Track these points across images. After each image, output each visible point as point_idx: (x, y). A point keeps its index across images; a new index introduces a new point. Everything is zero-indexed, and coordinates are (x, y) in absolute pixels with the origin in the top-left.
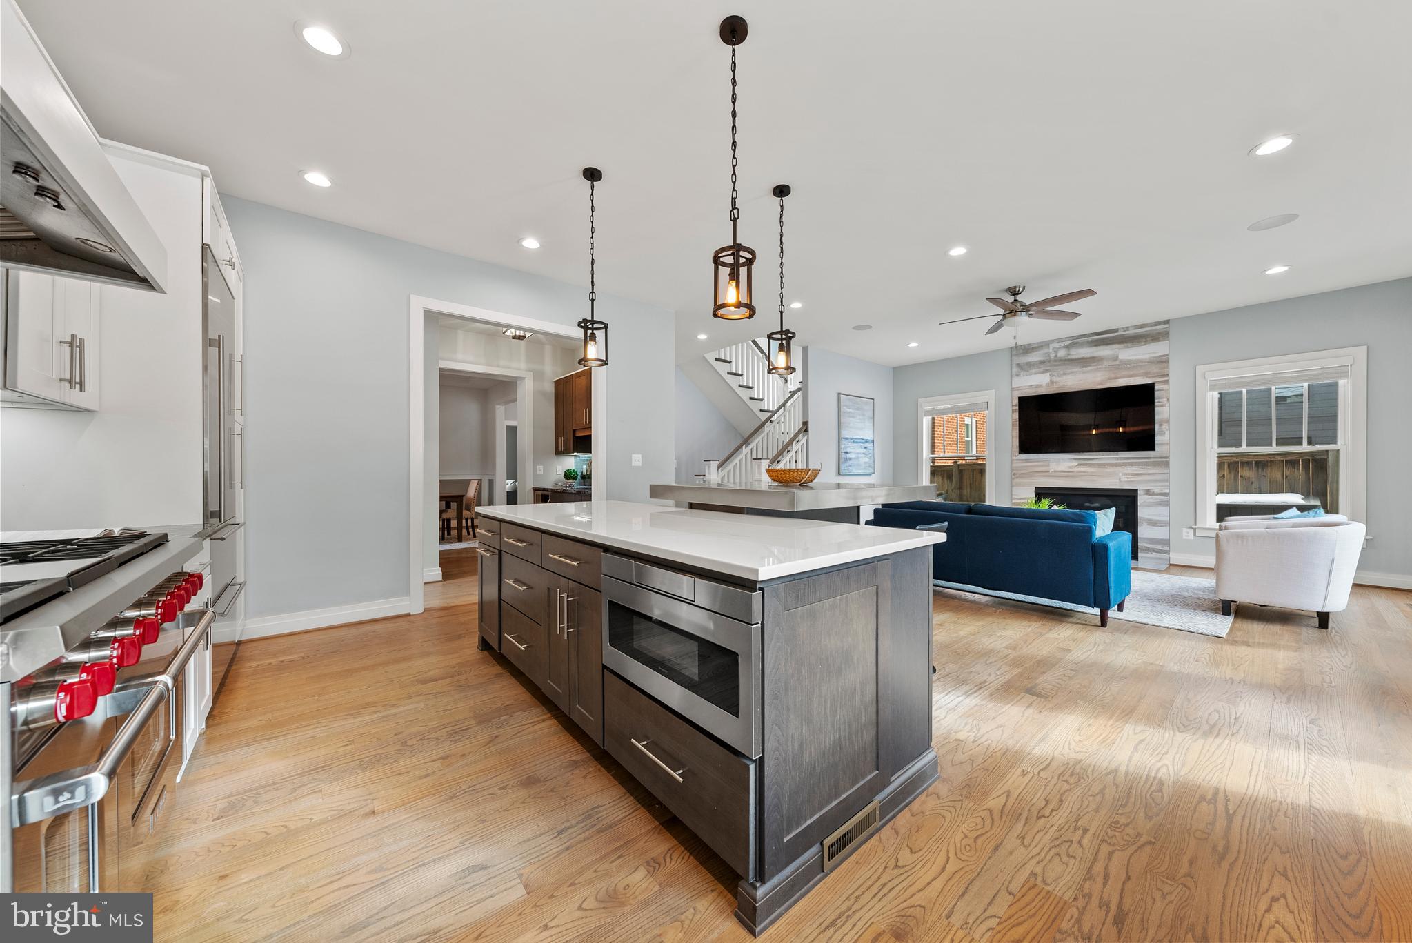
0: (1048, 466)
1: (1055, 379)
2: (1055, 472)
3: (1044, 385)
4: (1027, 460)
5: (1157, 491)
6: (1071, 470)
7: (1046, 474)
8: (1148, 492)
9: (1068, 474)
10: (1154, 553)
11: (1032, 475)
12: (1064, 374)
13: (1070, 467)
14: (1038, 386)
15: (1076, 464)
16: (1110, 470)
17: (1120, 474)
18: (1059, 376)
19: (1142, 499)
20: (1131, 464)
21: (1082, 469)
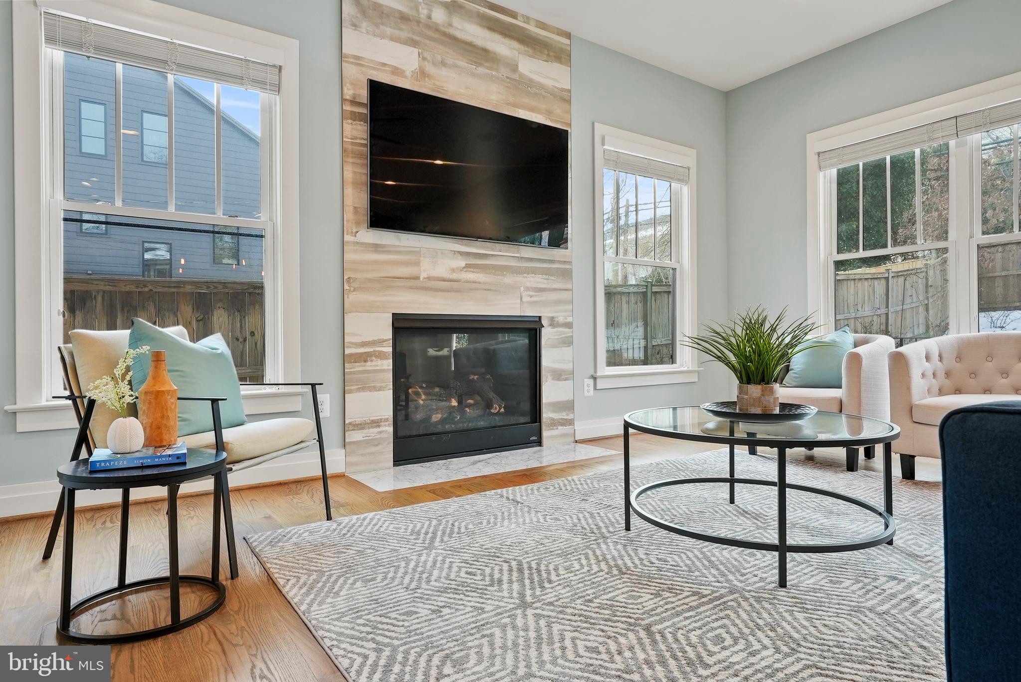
0: (417, 264)
1: (430, 69)
2: (429, 278)
3: (408, 74)
4: (376, 248)
5: (561, 320)
6: (455, 276)
7: (413, 282)
8: (553, 323)
9: (450, 286)
10: (560, 428)
11: (387, 283)
12: (443, 64)
13: (453, 270)
14: (396, 71)
15: (462, 263)
16: (509, 279)
17: (522, 289)
18: (434, 64)
19: (547, 335)
20: (534, 271)
21: (471, 276)
